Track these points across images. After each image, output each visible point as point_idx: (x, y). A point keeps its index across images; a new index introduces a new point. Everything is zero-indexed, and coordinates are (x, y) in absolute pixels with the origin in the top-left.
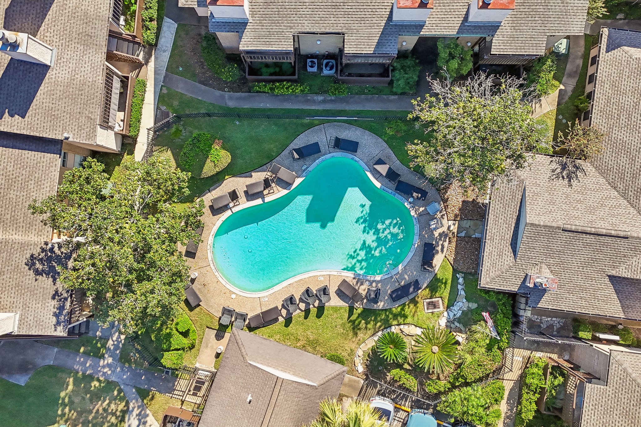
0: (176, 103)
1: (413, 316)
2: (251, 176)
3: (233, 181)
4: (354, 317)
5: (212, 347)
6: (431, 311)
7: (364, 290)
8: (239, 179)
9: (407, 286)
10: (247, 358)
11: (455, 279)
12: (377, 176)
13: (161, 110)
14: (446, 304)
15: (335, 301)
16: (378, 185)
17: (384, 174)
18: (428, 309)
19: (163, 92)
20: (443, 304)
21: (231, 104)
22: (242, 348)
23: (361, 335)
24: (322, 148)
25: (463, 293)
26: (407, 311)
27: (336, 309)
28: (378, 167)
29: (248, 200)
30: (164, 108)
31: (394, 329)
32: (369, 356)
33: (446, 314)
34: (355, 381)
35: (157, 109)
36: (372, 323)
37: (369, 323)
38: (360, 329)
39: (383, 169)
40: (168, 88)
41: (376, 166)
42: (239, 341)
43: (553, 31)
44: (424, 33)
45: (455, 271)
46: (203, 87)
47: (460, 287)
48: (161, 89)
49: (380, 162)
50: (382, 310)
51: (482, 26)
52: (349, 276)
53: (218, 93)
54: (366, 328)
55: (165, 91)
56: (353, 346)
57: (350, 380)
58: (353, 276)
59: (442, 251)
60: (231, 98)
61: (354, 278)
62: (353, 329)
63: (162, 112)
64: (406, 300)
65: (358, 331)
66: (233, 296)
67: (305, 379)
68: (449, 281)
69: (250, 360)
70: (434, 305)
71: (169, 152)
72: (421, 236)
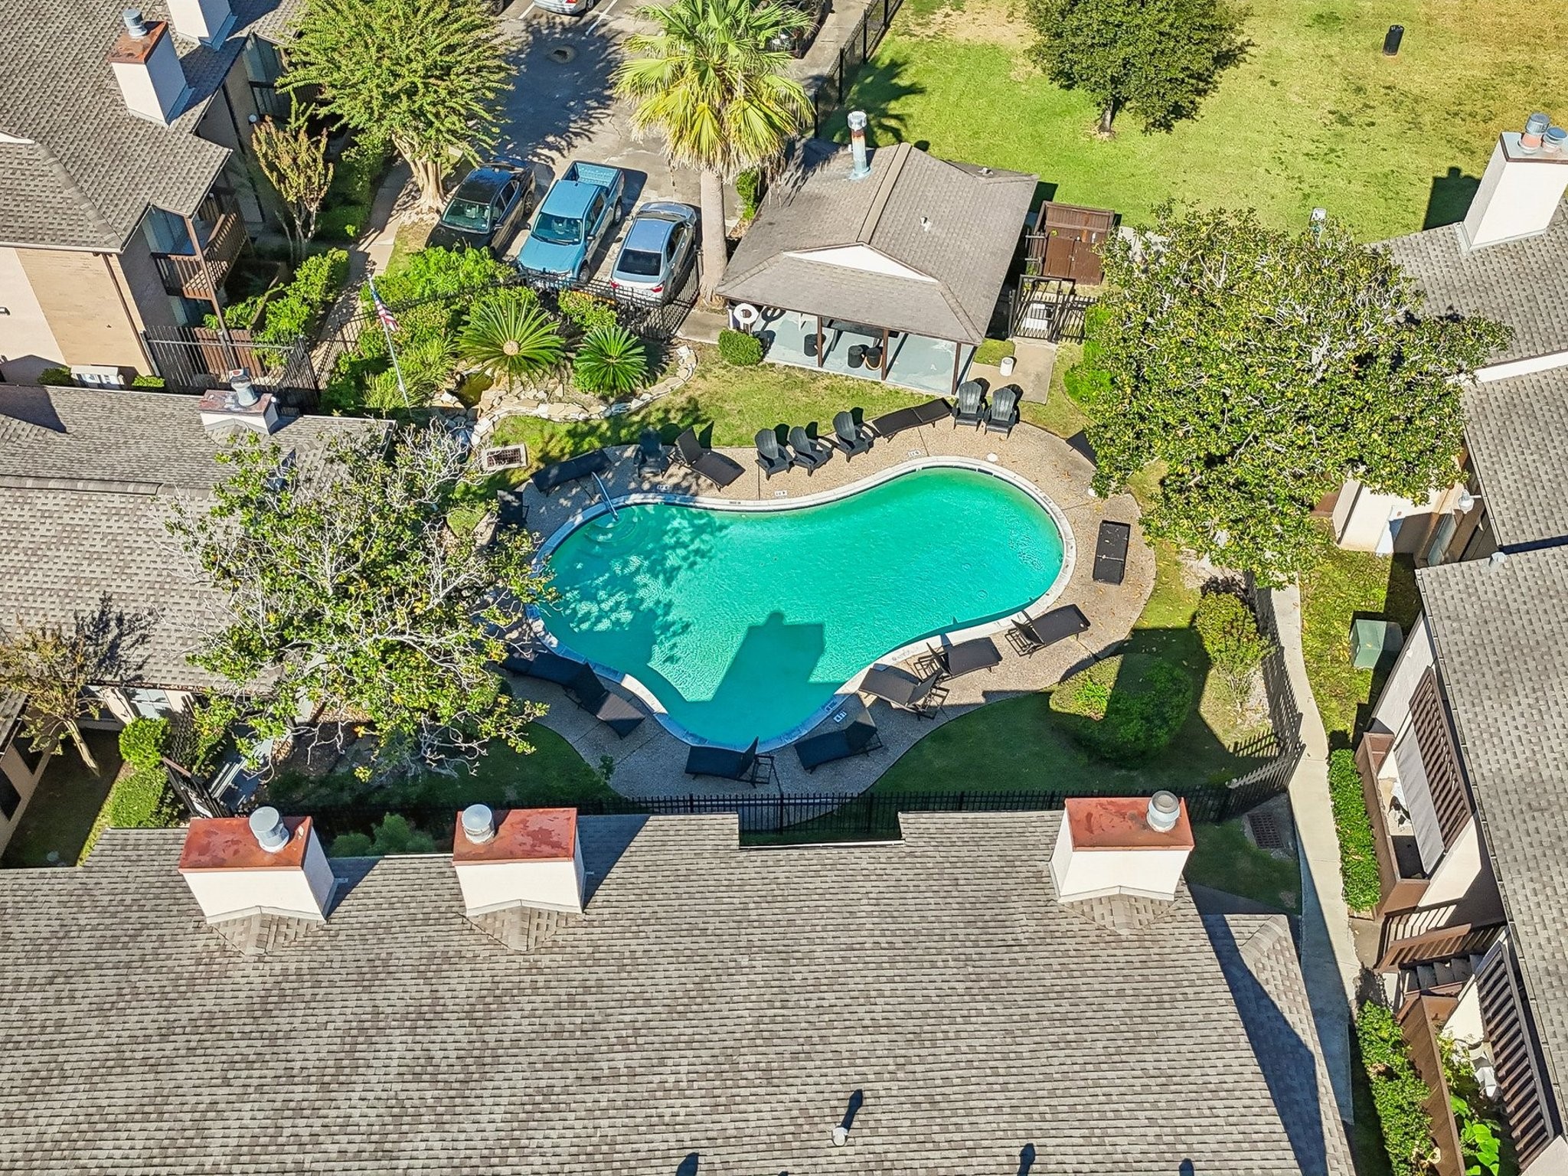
1: (552, 437)
2: (985, 694)
3: (1035, 682)
4: (698, 428)
5: (1026, 374)
6: (511, 447)
7: (670, 476)
8: (1021, 688)
9: (559, 481)
10: (941, 289)
12: (633, 700)
15: (745, 455)
16: (630, 683)
17: (613, 699)
18: (518, 450)
20: (479, 461)
23: (681, 400)
24: (794, 758)
26: (567, 444)
27: (741, 442)
28: (630, 714)
29: (988, 640)
30: (1276, 854)
31: (600, 411)
32: (664, 370)
33: (475, 441)
34: (696, 334)
35: (1297, 852)
36: (652, 419)
37: (660, 420)
38: (683, 409)
39: (613, 709)
50: (627, 443)
52: (710, 498)
54: (667, 411)
55: (1287, 898)
56: (701, 383)
57: (707, 335)
58: (698, 498)
61: (696, 494)
62: (698, 410)
65: (685, 405)
66: (993, 457)
70: (501, 458)
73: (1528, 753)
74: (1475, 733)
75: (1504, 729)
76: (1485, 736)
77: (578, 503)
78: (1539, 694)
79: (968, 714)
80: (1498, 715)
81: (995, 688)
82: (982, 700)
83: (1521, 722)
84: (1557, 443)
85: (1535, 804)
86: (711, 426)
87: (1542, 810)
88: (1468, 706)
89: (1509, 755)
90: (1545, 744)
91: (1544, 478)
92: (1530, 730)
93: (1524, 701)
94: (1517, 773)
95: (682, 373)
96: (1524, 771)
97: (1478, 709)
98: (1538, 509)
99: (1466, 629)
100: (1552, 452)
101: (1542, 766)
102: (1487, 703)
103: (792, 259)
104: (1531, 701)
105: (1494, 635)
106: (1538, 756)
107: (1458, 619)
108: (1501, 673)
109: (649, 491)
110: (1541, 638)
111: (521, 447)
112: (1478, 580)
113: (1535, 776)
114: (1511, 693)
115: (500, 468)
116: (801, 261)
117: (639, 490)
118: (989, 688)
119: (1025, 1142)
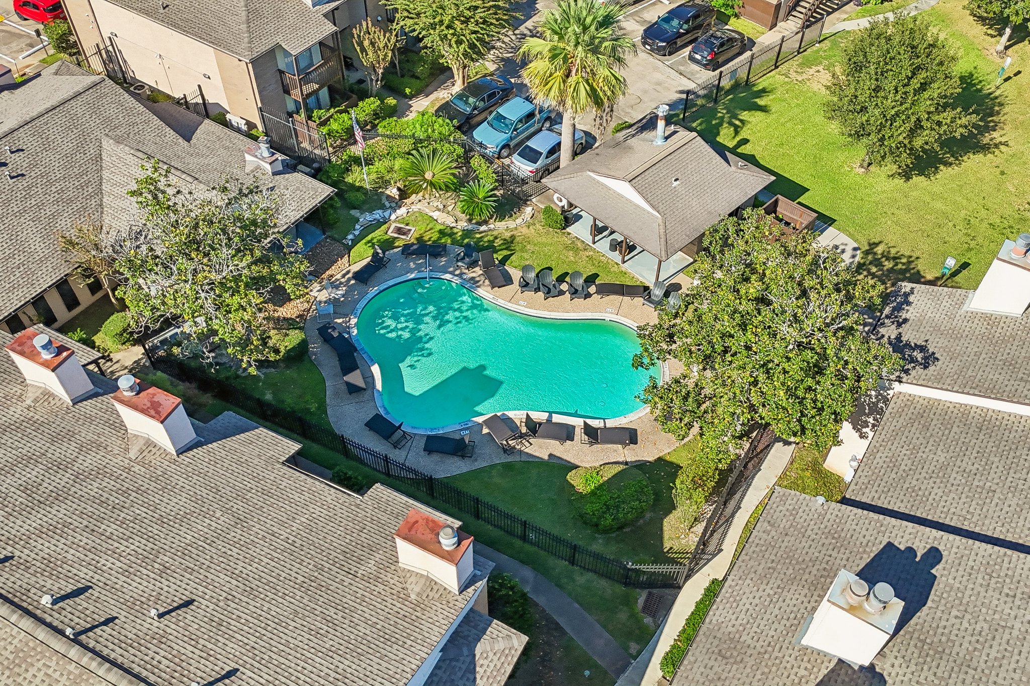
1: (431, 229)
2: (551, 455)
4: (506, 253)
6: (408, 227)
7: (474, 271)
10: (660, 221)
11: (355, 242)
12: (369, 380)
13: (655, 621)
14: (386, 226)
16: (376, 369)
18: (410, 230)
19: (638, 647)
20: (389, 229)
22: (662, 234)
25: (357, 227)
26: (435, 235)
28: (360, 383)
29: (573, 426)
31: (463, 224)
32: (511, 216)
33: (393, 217)
35: (659, 626)
36: (486, 239)
38: (505, 240)
39: (355, 378)
40: (626, 649)
41: (363, 385)
46: (562, 622)
47: (357, 233)
48: (639, 653)
49: (353, 389)
52: (485, 292)
53: (541, 600)
55: (633, 647)
56: (524, 230)
58: (479, 290)
60: (524, 581)
61: (479, 287)
62: (512, 242)
63: (654, 614)
65: (507, 238)
68: (364, 241)
69: (657, 218)
70: (399, 231)
71: (667, 545)
72: (362, 295)
73: (745, 621)
74: (728, 595)
75: (744, 600)
76: (731, 599)
77: (418, 268)
78: (780, 590)
79: (533, 461)
80: (748, 591)
81: (558, 455)
82: (546, 458)
83: (757, 601)
84: (927, 450)
85: (723, 652)
86: (512, 254)
87: (724, 657)
88: (737, 578)
89: (734, 617)
90: (758, 621)
91: (903, 467)
92: (757, 609)
93: (768, 591)
94: (730, 629)
95: (519, 221)
96: (734, 630)
97: (740, 582)
98: (883, 484)
99: (773, 533)
100: (920, 454)
101: (746, 632)
102: (748, 581)
103: (590, 177)
104: (772, 592)
105: (785, 544)
106: (749, 626)
107: (773, 526)
108: (769, 568)
109: (457, 275)
110: (807, 559)
111: (413, 229)
112: (804, 507)
113: (737, 636)
114: (765, 582)
115: (396, 235)
116: (594, 179)
117: (452, 273)
118: (554, 453)
119: (237, 666)
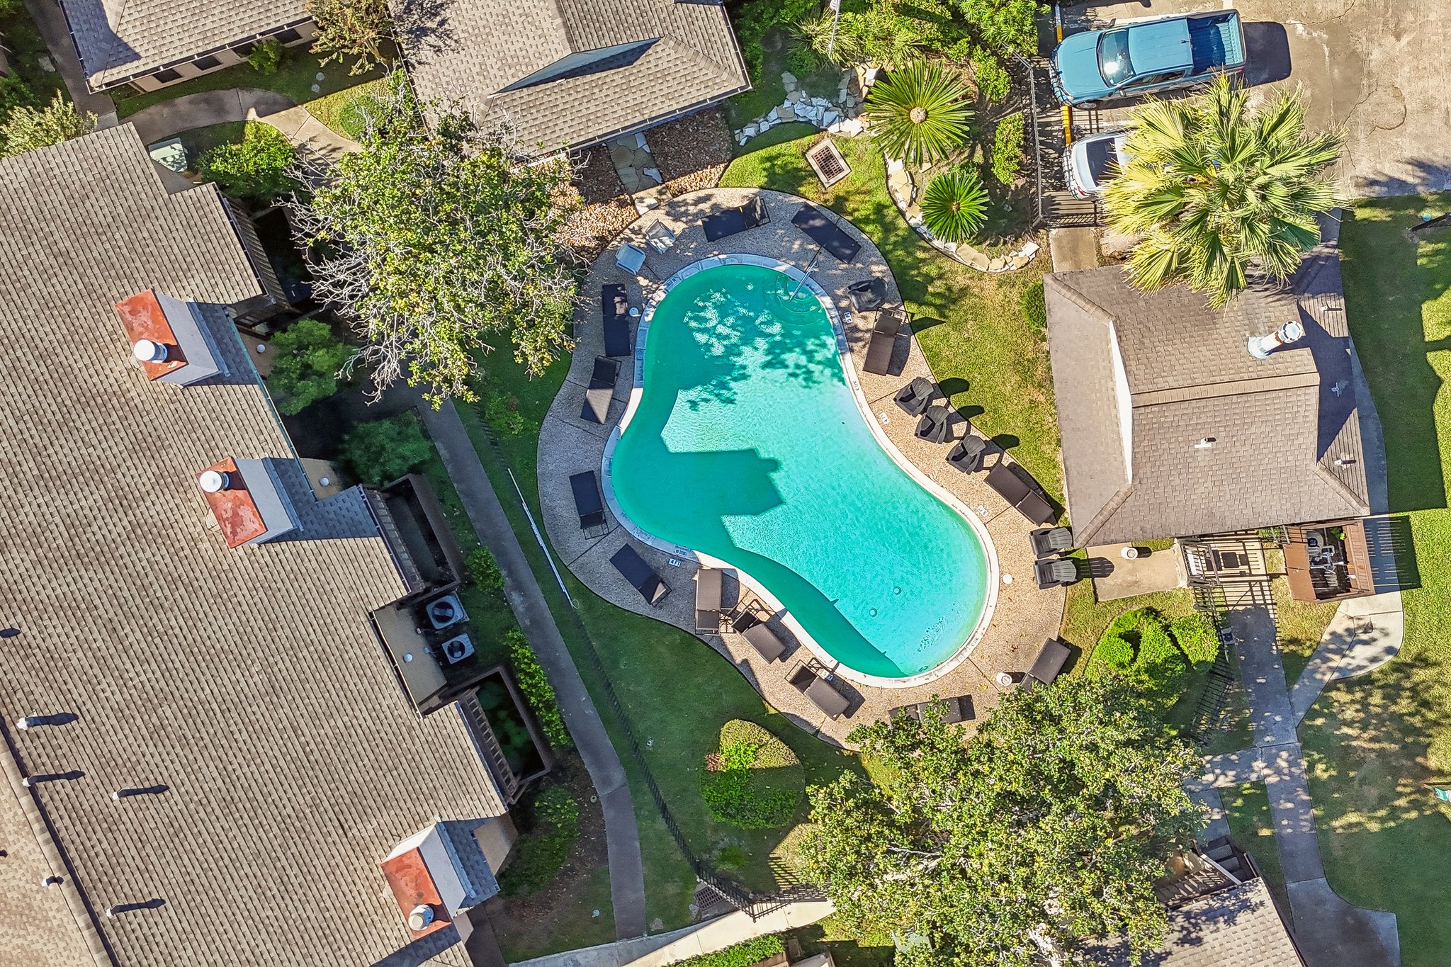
0: (672, 889)
1: (868, 192)
2: (745, 661)
3: (772, 694)
4: (931, 312)
5: (1132, 572)
6: (842, 162)
7: (865, 318)
8: (762, 686)
9: (814, 234)
10: (1124, 489)
11: (754, 144)
12: (619, 405)
13: (699, 913)
14: (812, 138)
15: (917, 367)
16: (636, 395)
17: (609, 392)
18: (841, 170)
19: (661, 927)
20: (815, 144)
21: (618, 776)
22: (1109, 508)
23: (960, 281)
24: (619, 545)
25: (773, 115)
26: (865, 210)
27: (932, 358)
28: (601, 413)
29: (799, 645)
30: (694, 908)
31: (916, 217)
32: (995, 245)
33: (833, 129)
34: (1060, 247)
35: (700, 921)
36: (925, 270)
37: (927, 275)
38: (949, 289)
39: (600, 401)
40: (650, 918)
41: (602, 418)
42: (1097, 522)
43: (154, 188)
44: (288, 450)
45: (737, 152)
46: (611, 849)
47: (765, 127)
48: (658, 932)
49: (588, 413)
50: (888, 262)
51: (215, 337)
52: (851, 364)
53: (608, 814)
54: (940, 277)
55: (658, 923)
56: (990, 286)
57: (1063, 258)
58: (848, 355)
59: (707, 198)
60: (606, 782)
61: (852, 350)
62: (954, 302)
63: (703, 907)
64: (844, 223)
65: (955, 289)
66: (1007, 579)
67: (1109, 351)
68: (763, 153)
69: (1126, 481)
70: (827, 161)
71: (779, 852)
72: (700, 255)
79: (720, 655)
82: (738, 661)
95: (997, 265)
111: (847, 171)
115: (816, 167)
118: (751, 662)
119: (165, 898)
